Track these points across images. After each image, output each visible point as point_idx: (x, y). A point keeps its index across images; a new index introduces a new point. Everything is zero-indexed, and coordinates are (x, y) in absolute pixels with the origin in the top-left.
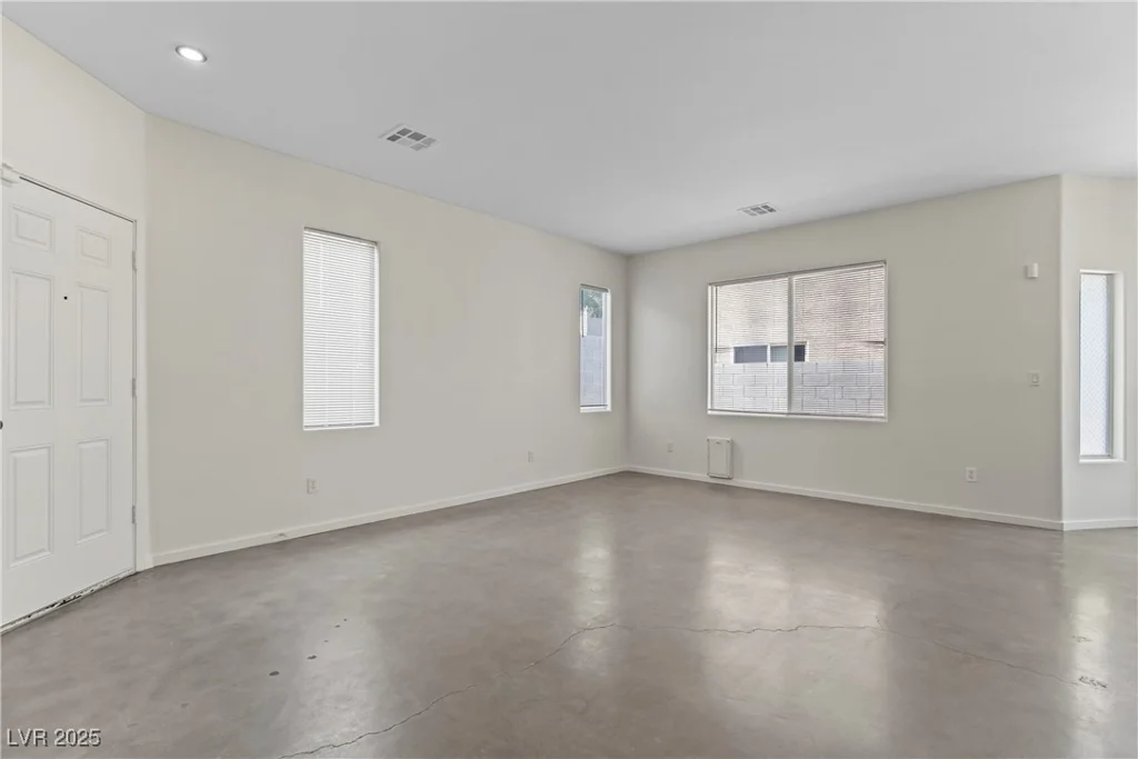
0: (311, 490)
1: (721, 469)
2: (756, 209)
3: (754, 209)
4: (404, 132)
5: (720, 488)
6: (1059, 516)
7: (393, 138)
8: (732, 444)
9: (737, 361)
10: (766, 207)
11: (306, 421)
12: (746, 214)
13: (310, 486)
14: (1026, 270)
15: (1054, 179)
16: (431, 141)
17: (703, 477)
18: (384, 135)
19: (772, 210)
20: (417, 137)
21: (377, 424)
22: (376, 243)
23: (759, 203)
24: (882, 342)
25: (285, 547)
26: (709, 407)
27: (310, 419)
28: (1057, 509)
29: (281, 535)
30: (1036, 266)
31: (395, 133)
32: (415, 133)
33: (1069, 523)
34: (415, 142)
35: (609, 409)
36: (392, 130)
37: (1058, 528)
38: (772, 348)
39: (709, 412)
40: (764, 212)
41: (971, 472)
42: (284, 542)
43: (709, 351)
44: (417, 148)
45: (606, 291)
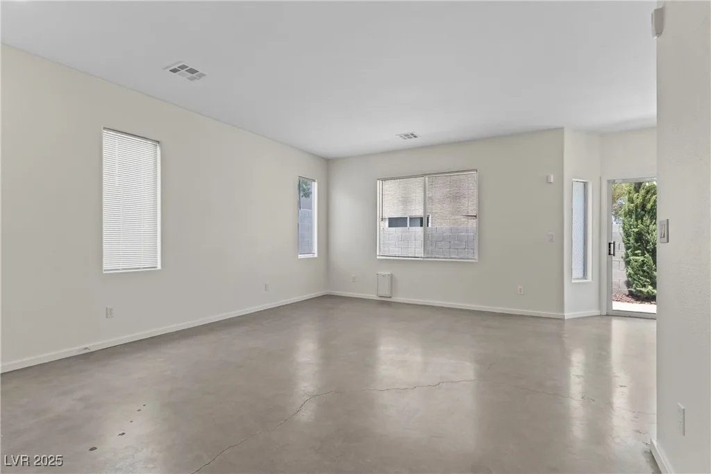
0: (109, 316)
1: (385, 291)
2: (407, 135)
3: (406, 136)
4: (183, 67)
5: (385, 303)
6: (562, 310)
7: (174, 71)
8: (392, 276)
9: (390, 226)
10: (412, 134)
11: (105, 267)
12: (401, 138)
13: (109, 313)
14: (547, 178)
15: (560, 130)
16: (202, 75)
17: (374, 297)
18: (167, 68)
19: (415, 137)
20: (192, 71)
21: (159, 267)
22: (158, 142)
23: (408, 131)
24: (475, 216)
25: (87, 358)
26: (378, 254)
27: (108, 265)
28: (561, 307)
29: (86, 349)
30: (552, 177)
31: (176, 67)
32: (191, 69)
33: (568, 315)
34: (190, 75)
35: (316, 256)
36: (173, 65)
37: (561, 317)
38: (410, 219)
39: (378, 257)
40: (411, 138)
41: (521, 289)
42: (89, 353)
43: (378, 220)
44: (192, 79)
45: (314, 181)
